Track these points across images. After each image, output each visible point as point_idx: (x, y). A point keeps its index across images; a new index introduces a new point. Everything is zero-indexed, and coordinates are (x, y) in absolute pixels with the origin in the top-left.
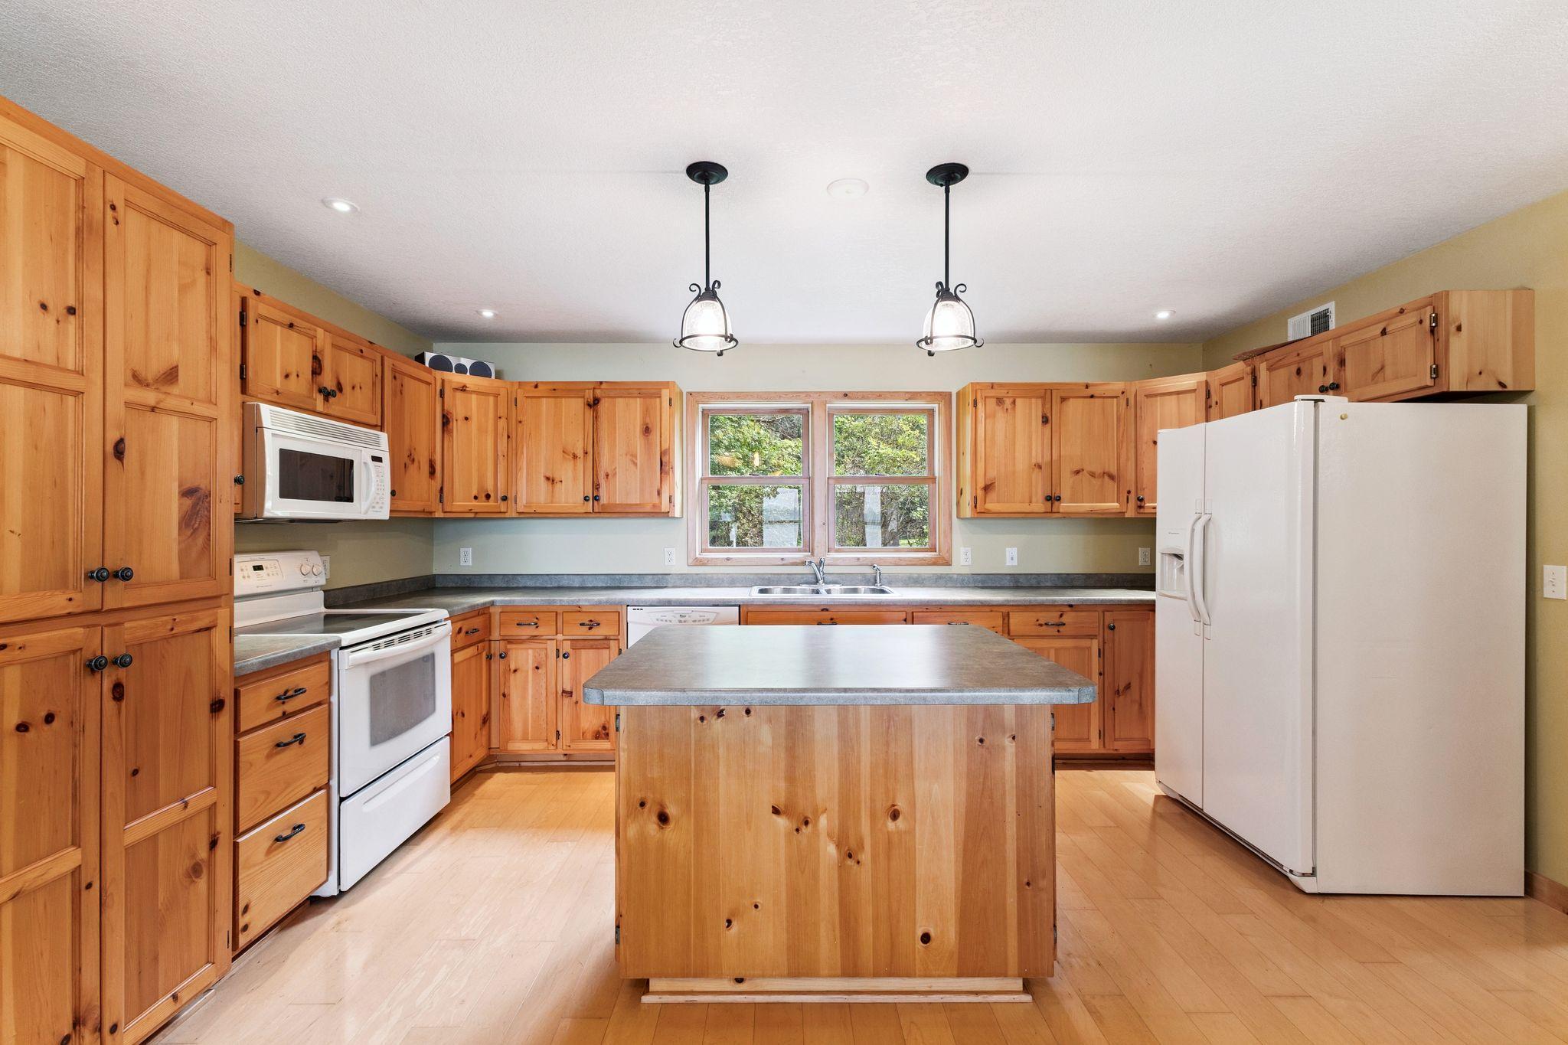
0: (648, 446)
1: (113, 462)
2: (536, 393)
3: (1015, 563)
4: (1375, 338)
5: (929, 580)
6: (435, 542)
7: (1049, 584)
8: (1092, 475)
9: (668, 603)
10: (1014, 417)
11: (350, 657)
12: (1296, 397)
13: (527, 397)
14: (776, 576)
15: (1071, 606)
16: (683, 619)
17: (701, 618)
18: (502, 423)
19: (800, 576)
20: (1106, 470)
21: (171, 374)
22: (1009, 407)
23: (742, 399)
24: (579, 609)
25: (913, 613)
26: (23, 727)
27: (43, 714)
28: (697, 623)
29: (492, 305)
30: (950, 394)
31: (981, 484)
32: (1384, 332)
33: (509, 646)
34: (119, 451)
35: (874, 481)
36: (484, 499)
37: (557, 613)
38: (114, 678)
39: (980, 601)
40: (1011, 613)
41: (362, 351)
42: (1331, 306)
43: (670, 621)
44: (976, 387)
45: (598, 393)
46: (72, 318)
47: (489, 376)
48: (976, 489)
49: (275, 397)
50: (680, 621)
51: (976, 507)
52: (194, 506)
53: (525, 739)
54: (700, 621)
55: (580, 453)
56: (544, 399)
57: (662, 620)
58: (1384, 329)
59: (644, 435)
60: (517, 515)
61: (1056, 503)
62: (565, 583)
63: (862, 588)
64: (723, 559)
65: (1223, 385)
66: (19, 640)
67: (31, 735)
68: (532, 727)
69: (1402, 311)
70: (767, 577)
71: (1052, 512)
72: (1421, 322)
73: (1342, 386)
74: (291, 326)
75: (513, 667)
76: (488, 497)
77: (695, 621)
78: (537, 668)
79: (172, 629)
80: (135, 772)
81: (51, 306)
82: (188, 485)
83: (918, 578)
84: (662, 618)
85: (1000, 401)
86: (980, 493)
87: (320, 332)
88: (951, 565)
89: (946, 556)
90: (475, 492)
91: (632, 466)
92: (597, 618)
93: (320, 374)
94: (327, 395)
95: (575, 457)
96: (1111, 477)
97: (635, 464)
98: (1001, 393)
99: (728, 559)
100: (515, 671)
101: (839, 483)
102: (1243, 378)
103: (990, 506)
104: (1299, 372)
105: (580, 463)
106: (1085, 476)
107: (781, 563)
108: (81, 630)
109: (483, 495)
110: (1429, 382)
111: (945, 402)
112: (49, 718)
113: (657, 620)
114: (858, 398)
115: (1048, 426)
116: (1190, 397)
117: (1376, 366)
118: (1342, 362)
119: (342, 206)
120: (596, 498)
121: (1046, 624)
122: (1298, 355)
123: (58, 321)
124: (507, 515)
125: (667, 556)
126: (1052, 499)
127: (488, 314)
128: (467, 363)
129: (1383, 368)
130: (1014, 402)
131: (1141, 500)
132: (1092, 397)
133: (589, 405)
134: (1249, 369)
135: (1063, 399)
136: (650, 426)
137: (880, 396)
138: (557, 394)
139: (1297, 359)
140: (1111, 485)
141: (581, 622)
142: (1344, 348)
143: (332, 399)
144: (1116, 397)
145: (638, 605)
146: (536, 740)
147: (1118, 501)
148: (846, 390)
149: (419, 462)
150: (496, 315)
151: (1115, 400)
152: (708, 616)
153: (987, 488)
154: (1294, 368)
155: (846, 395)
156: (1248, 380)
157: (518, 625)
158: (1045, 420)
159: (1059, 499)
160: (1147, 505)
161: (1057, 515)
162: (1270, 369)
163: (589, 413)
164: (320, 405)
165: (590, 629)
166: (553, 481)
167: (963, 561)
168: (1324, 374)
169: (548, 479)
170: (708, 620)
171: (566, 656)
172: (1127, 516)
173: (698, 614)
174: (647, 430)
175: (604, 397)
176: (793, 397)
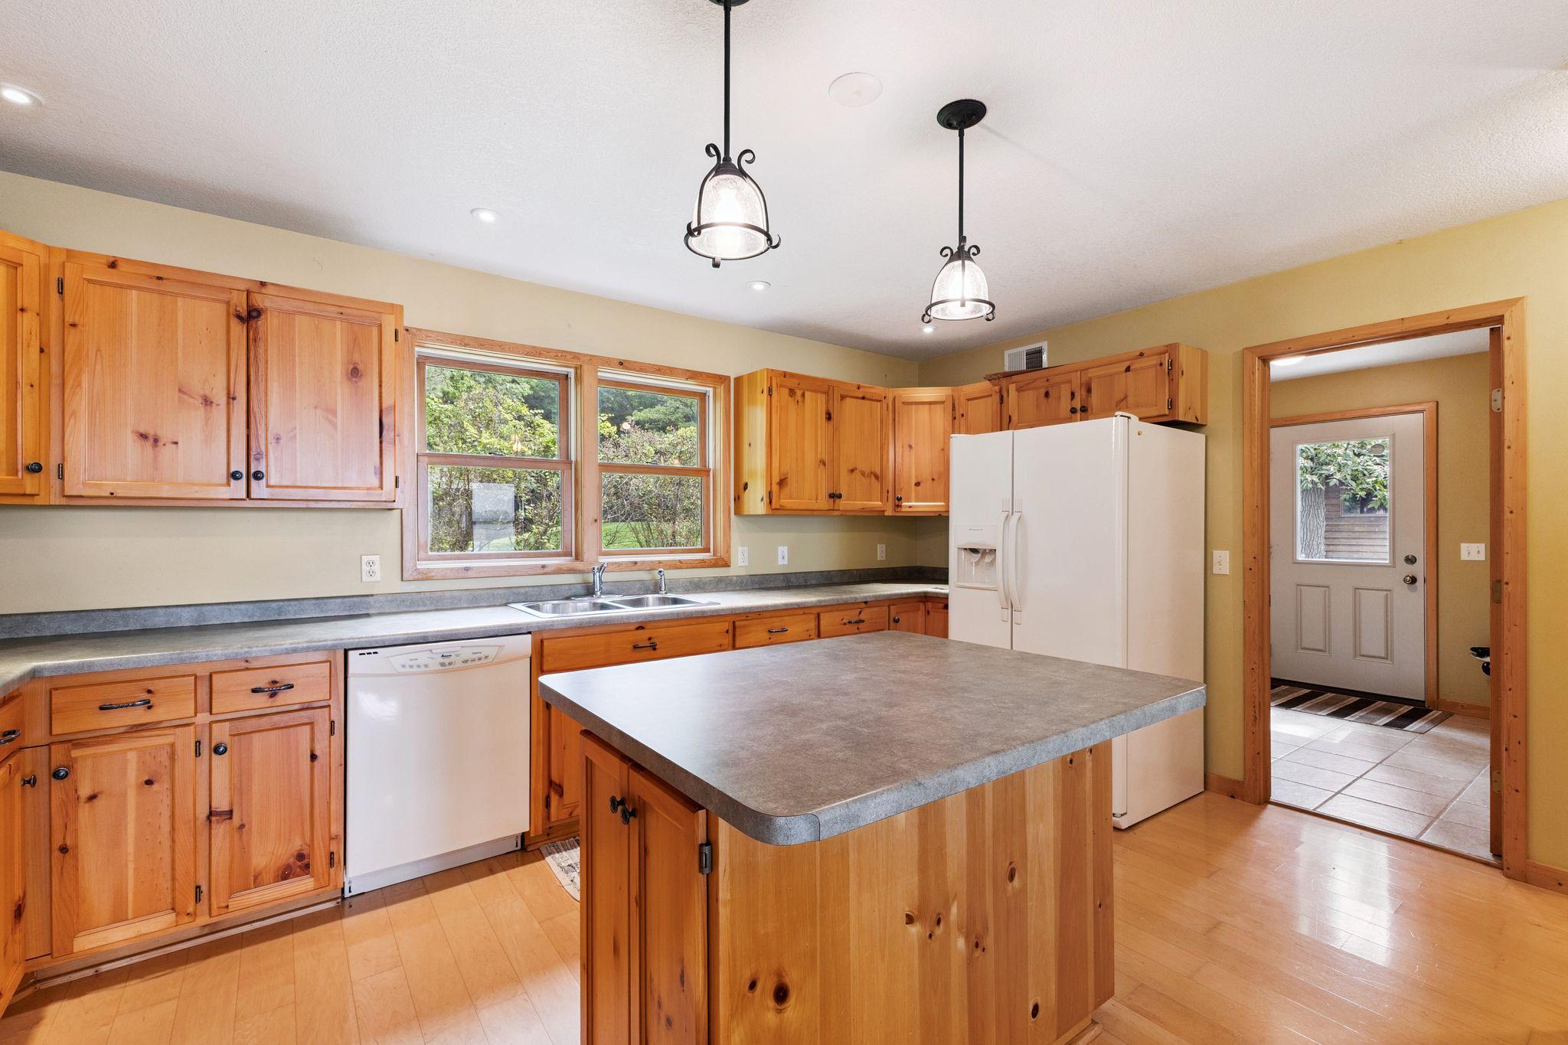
0: (356, 397)
2: (112, 276)
3: (786, 562)
4: (1118, 373)
5: (710, 585)
7: (813, 582)
8: (863, 474)
9: (423, 639)
10: (804, 406)
12: (1118, 413)
13: (89, 281)
14: (536, 589)
15: (866, 603)
16: (447, 661)
17: (476, 656)
18: (28, 323)
19: (567, 588)
20: (873, 471)
22: (800, 399)
23: (486, 348)
24: (246, 665)
25: (734, 622)
28: (469, 663)
30: (728, 378)
31: (776, 479)
32: (1128, 369)
33: (75, 753)
35: (646, 470)
37: (196, 677)
39: (796, 604)
40: (822, 615)
42: (1044, 345)
43: (426, 666)
44: (772, 374)
45: (259, 301)
48: (771, 484)
50: (443, 664)
51: (770, 503)
53: (119, 917)
55: (217, 396)
56: (134, 293)
57: (411, 666)
58: (1129, 367)
59: (349, 379)
60: (64, 502)
61: (838, 500)
63: (651, 597)
64: (459, 569)
65: (969, 400)
68: (135, 894)
69: (1142, 355)
70: (523, 590)
71: (833, 510)
72: (1161, 364)
73: (1089, 409)
75: (85, 791)
77: (466, 661)
78: (149, 782)
83: (698, 582)
84: (411, 663)
85: (792, 392)
86: (775, 488)
88: (729, 566)
89: (724, 556)
92: (283, 676)
95: (207, 402)
96: (876, 477)
97: (334, 424)
98: (793, 383)
99: (467, 569)
100: (92, 798)
101: (607, 471)
102: (991, 396)
103: (786, 502)
104: (1047, 395)
105: (217, 414)
106: (857, 475)
107: (542, 571)
110: (1167, 412)
111: (724, 387)
113: (403, 666)
114: (635, 370)
115: (831, 422)
116: (939, 408)
117: (1119, 395)
118: (1089, 391)
120: (255, 476)
121: (850, 622)
122: (1048, 380)
124: (38, 501)
125: (365, 568)
126: (835, 496)
129: (1126, 397)
130: (803, 395)
131: (900, 499)
132: (863, 398)
133: (239, 317)
134: (997, 388)
135: (843, 397)
136: (360, 367)
137: (660, 370)
138: (164, 285)
139: (1047, 383)
140: (876, 485)
141: (254, 687)
142: (1090, 379)
144: (880, 401)
145: (369, 647)
146: (142, 914)
147: (881, 501)
148: (622, 357)
151: (879, 403)
152: (485, 652)
153: (782, 483)
154: (1043, 391)
155: (621, 364)
156: (997, 398)
157: (102, 708)
158: (829, 417)
159: (840, 496)
160: (904, 504)
161: (836, 513)
162: (1019, 390)
163: (238, 330)
165: (273, 695)
166: (156, 441)
167: (741, 562)
168: (1072, 399)
169: (144, 436)
170: (486, 657)
171: (218, 750)
172: (886, 514)
173: (471, 650)
174: (353, 373)
175: (271, 309)
176: (557, 356)
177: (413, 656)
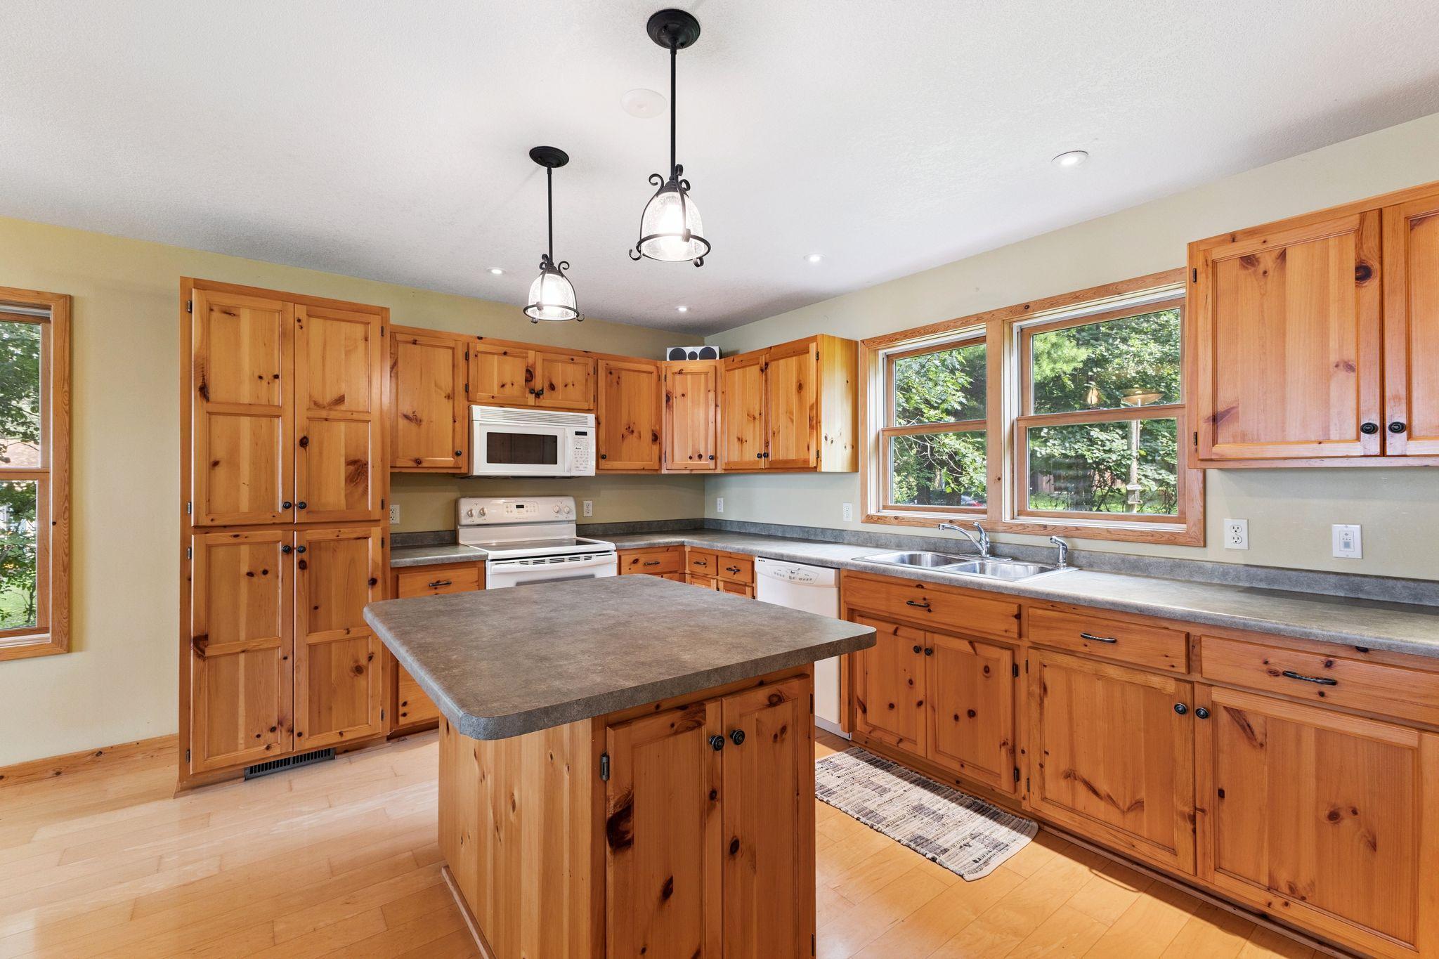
0: (801, 400)
1: (299, 450)
2: (732, 366)
3: (1355, 552)
5: (1158, 568)
6: (706, 494)
9: (780, 558)
10: (1283, 283)
11: (493, 567)
13: (728, 370)
16: (793, 576)
17: (806, 577)
21: (340, 400)
22: (1271, 268)
24: (730, 555)
25: (1027, 608)
26: (250, 574)
27: (262, 570)
28: (802, 581)
29: (683, 304)
31: (1206, 411)
34: (304, 442)
36: (697, 458)
37: (717, 557)
38: (300, 557)
41: (573, 360)
43: (784, 576)
45: (768, 357)
46: (277, 380)
47: (714, 357)
48: (1197, 421)
49: (491, 400)
50: (790, 577)
51: (1197, 448)
52: (357, 470)
54: (804, 579)
55: (757, 415)
56: (737, 369)
59: (798, 392)
62: (772, 532)
64: (892, 517)
66: (246, 533)
67: (255, 579)
70: (923, 541)
71: (1382, 456)
74: (505, 353)
76: (700, 456)
77: (801, 579)
79: (338, 536)
80: (316, 608)
81: (264, 377)
82: (352, 458)
83: (1140, 563)
84: (778, 572)
86: (1204, 427)
87: (531, 354)
88: (1204, 547)
89: (1195, 531)
90: (690, 454)
91: (790, 423)
92: (739, 565)
93: (531, 380)
94: (538, 394)
95: (754, 418)
97: (792, 421)
98: (1255, 246)
99: (897, 518)
103: (1225, 449)
105: (757, 422)
108: (281, 532)
109: (697, 455)
112: (265, 572)
119: (497, 272)
120: (766, 455)
123: (269, 383)
127: (683, 309)
128: (698, 350)
130: (1284, 257)
133: (762, 370)
136: (802, 383)
138: (744, 364)
141: (729, 567)
143: (541, 397)
145: (765, 557)
149: (640, 433)
150: (689, 309)
153: (1219, 418)
155: (1028, 307)
157: (695, 563)
158: (1365, 274)
163: (762, 377)
164: (531, 399)
165: (735, 574)
166: (742, 440)
167: (1231, 541)
169: (739, 439)
173: (803, 572)
174: (800, 387)
175: (772, 361)
176: (963, 323)
177: (780, 568)
